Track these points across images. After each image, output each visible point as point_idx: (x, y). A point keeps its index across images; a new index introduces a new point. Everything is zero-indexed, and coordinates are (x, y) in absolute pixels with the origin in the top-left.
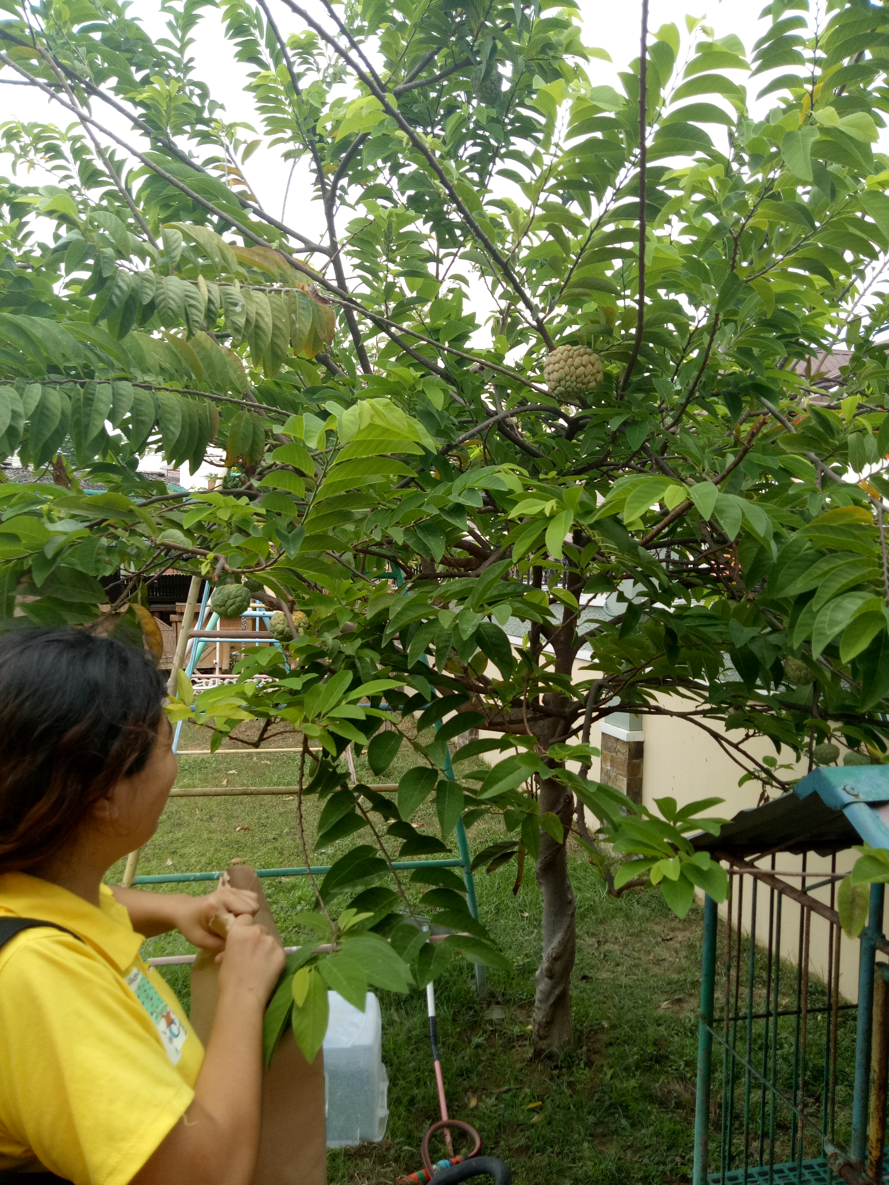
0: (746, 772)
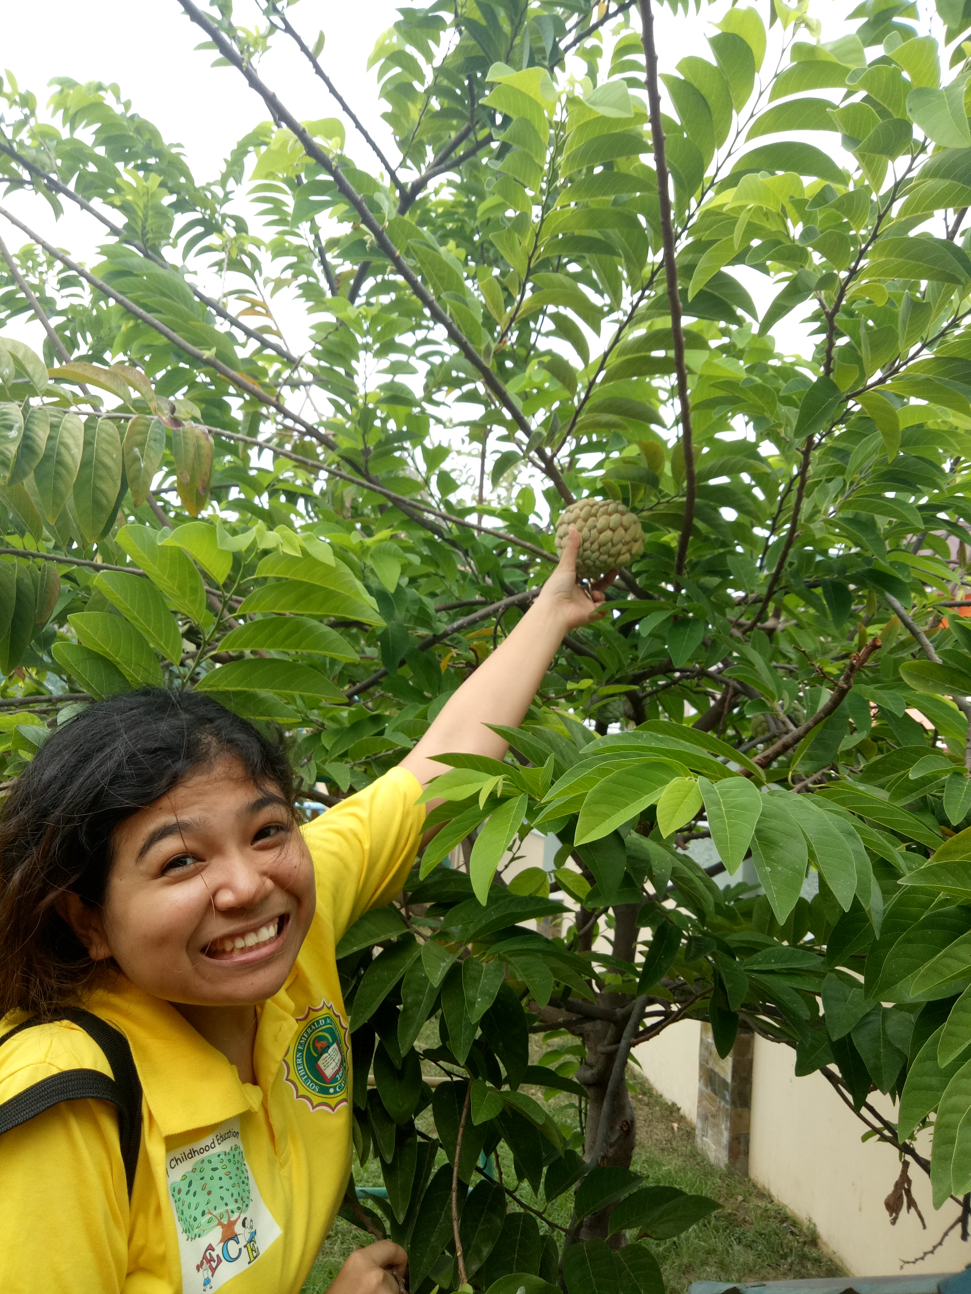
0: (869, 1129)
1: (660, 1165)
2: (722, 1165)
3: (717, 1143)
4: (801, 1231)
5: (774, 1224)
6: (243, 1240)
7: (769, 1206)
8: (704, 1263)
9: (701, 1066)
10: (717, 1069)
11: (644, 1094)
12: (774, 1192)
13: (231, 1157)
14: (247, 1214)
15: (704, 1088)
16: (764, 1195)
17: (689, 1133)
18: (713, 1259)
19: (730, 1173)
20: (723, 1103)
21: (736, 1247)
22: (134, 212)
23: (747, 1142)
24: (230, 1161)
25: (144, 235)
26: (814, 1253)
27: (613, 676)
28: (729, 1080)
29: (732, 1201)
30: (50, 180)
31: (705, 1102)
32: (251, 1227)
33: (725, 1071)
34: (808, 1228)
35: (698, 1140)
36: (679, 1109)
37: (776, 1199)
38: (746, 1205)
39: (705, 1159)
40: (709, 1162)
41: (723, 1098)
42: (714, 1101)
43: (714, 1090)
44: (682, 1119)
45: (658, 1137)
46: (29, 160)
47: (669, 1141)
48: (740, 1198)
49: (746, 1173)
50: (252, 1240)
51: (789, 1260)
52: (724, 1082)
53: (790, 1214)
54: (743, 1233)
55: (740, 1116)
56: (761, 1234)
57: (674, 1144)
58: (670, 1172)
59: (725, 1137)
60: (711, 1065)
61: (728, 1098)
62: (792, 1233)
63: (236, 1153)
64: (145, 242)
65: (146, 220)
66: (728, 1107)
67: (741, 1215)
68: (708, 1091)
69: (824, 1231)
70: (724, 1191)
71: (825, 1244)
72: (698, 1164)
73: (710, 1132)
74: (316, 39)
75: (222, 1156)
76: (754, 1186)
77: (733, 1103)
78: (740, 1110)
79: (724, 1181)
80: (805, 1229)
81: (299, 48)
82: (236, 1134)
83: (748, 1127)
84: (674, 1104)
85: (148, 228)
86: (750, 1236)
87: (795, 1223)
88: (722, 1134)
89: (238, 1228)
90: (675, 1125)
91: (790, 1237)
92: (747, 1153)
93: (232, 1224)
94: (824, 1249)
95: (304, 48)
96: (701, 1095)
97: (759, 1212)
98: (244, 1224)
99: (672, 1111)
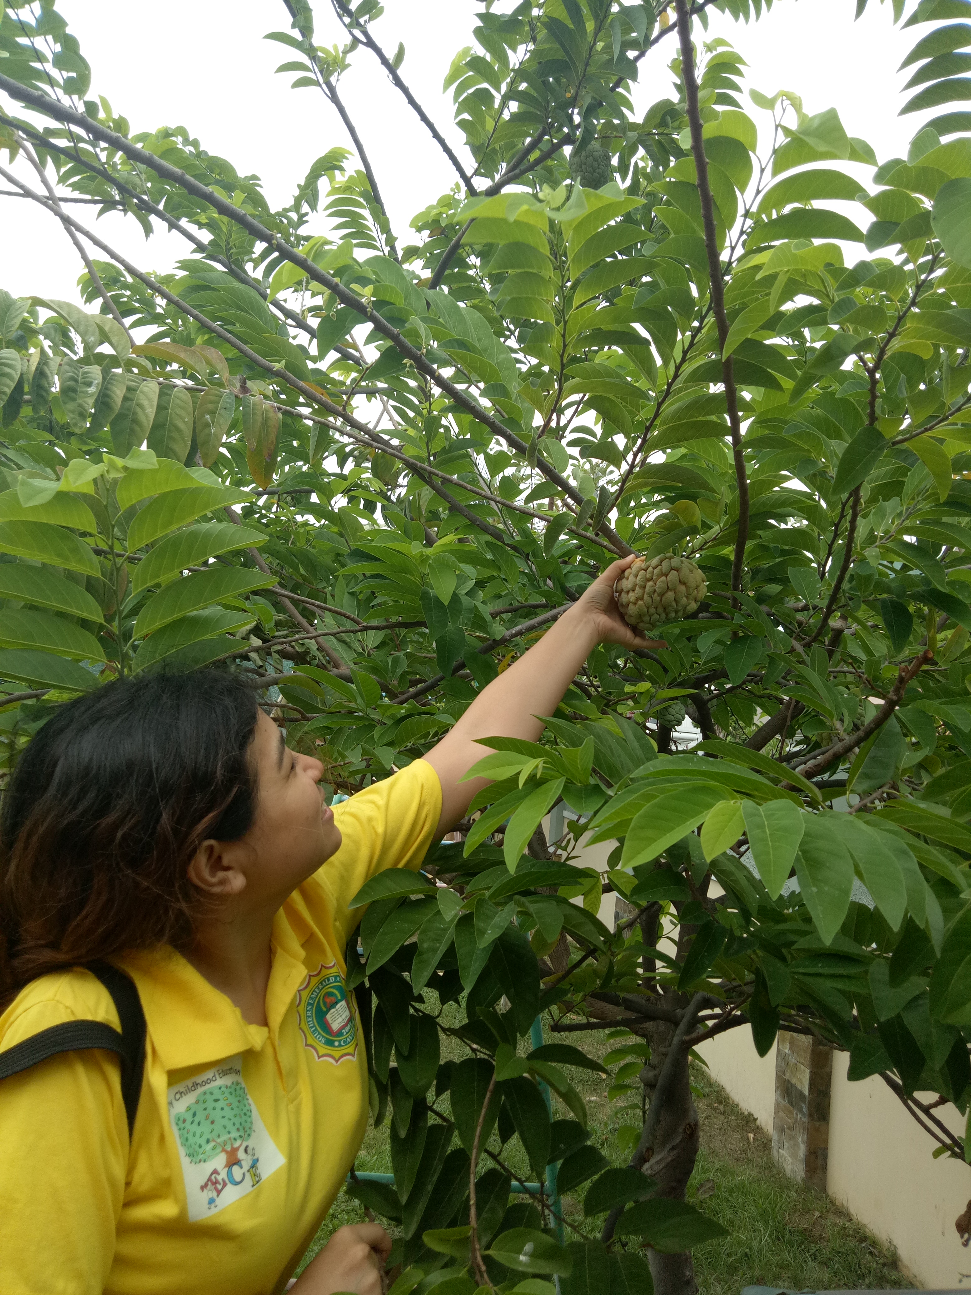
0: (939, 1145)
1: (733, 1174)
2: (799, 1179)
3: (794, 1155)
4: (880, 1252)
5: (852, 1244)
6: (246, 1165)
7: (847, 1224)
8: (777, 1277)
9: (778, 1077)
10: (794, 1081)
11: (720, 1102)
12: (852, 1210)
13: (232, 1090)
14: (251, 1143)
15: (780, 1100)
16: (842, 1213)
17: (765, 1145)
18: (785, 1274)
19: (807, 1186)
20: (799, 1116)
21: (811, 1264)
22: (220, 228)
23: (825, 1157)
24: (231, 1094)
25: (228, 250)
26: (894, 1276)
27: (675, 679)
28: (806, 1092)
29: (808, 1216)
30: (141, 200)
31: (781, 1114)
32: (253, 1155)
33: (801, 1083)
34: (888, 1249)
35: (774, 1152)
36: (755, 1120)
37: (854, 1217)
38: (824, 1222)
39: (781, 1171)
40: (785, 1175)
41: (801, 1111)
42: (791, 1112)
43: (791, 1102)
44: (758, 1130)
45: (734, 1147)
46: (122, 181)
47: (745, 1151)
48: (817, 1214)
49: (824, 1188)
50: (254, 1165)
51: (867, 1281)
52: (801, 1094)
53: (869, 1234)
54: (819, 1250)
55: (817, 1130)
56: (838, 1253)
57: (749, 1154)
58: (743, 1182)
59: (802, 1150)
60: (787, 1076)
61: (805, 1110)
62: (871, 1253)
63: (238, 1088)
64: (229, 257)
65: (230, 236)
66: (805, 1119)
67: (817, 1231)
68: (785, 1102)
69: (905, 1253)
70: (800, 1206)
71: (906, 1267)
72: (773, 1176)
73: (786, 1145)
74: (395, 50)
75: (223, 1089)
76: (833, 1203)
77: (810, 1115)
78: (817, 1123)
79: (799, 1195)
80: (884, 1251)
81: (379, 61)
82: (237, 1072)
83: (826, 1141)
84: (750, 1115)
85: (232, 244)
86: (826, 1252)
87: (874, 1243)
88: (799, 1147)
89: (241, 1154)
90: (751, 1136)
91: (869, 1258)
92: (825, 1168)
93: (235, 1151)
94: (905, 1272)
95: (384, 61)
96: (777, 1106)
97: (836, 1229)
98: (246, 1151)
99: (748, 1121)
